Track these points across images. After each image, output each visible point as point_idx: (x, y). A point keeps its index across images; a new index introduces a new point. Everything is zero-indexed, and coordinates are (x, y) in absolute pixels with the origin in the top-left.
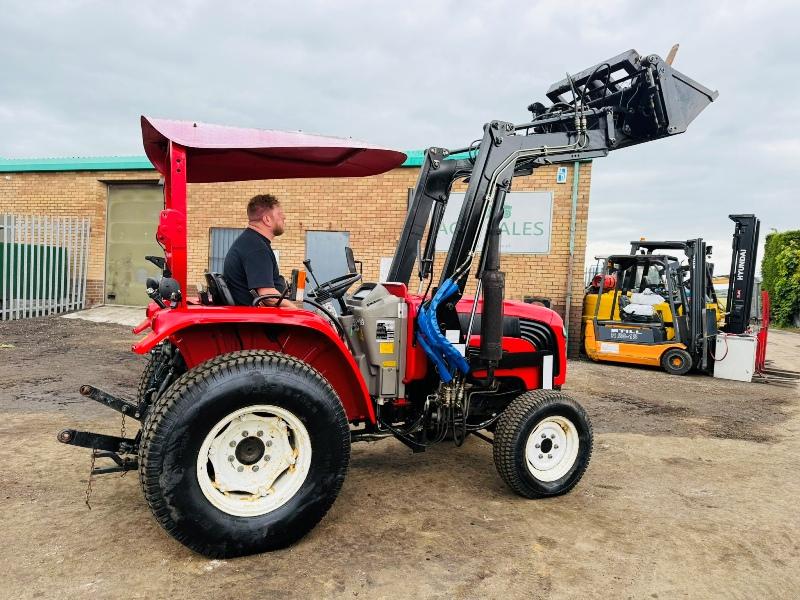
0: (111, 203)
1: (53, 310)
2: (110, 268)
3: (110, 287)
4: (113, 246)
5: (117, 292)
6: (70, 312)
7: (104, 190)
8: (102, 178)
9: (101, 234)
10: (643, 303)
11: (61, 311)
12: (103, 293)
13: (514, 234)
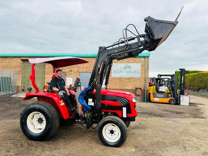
0: (24, 65)
1: (8, 94)
2: (23, 83)
3: (23, 88)
4: (24, 76)
5: (25, 89)
6: (12, 95)
7: (22, 62)
8: (22, 59)
9: (21, 73)
10: (163, 89)
11: (10, 94)
12: (20, 89)
13: (132, 73)
